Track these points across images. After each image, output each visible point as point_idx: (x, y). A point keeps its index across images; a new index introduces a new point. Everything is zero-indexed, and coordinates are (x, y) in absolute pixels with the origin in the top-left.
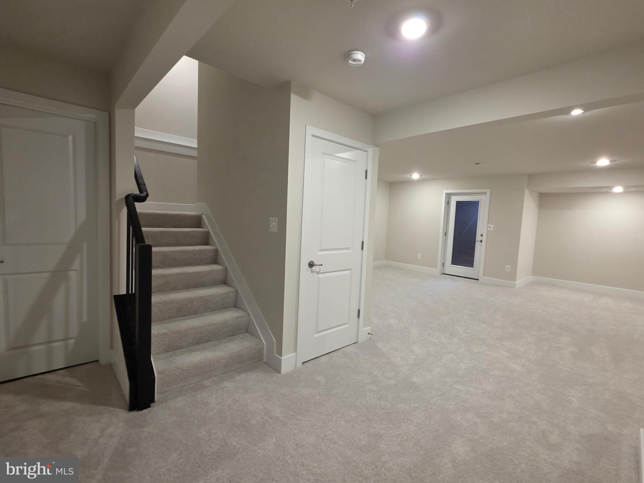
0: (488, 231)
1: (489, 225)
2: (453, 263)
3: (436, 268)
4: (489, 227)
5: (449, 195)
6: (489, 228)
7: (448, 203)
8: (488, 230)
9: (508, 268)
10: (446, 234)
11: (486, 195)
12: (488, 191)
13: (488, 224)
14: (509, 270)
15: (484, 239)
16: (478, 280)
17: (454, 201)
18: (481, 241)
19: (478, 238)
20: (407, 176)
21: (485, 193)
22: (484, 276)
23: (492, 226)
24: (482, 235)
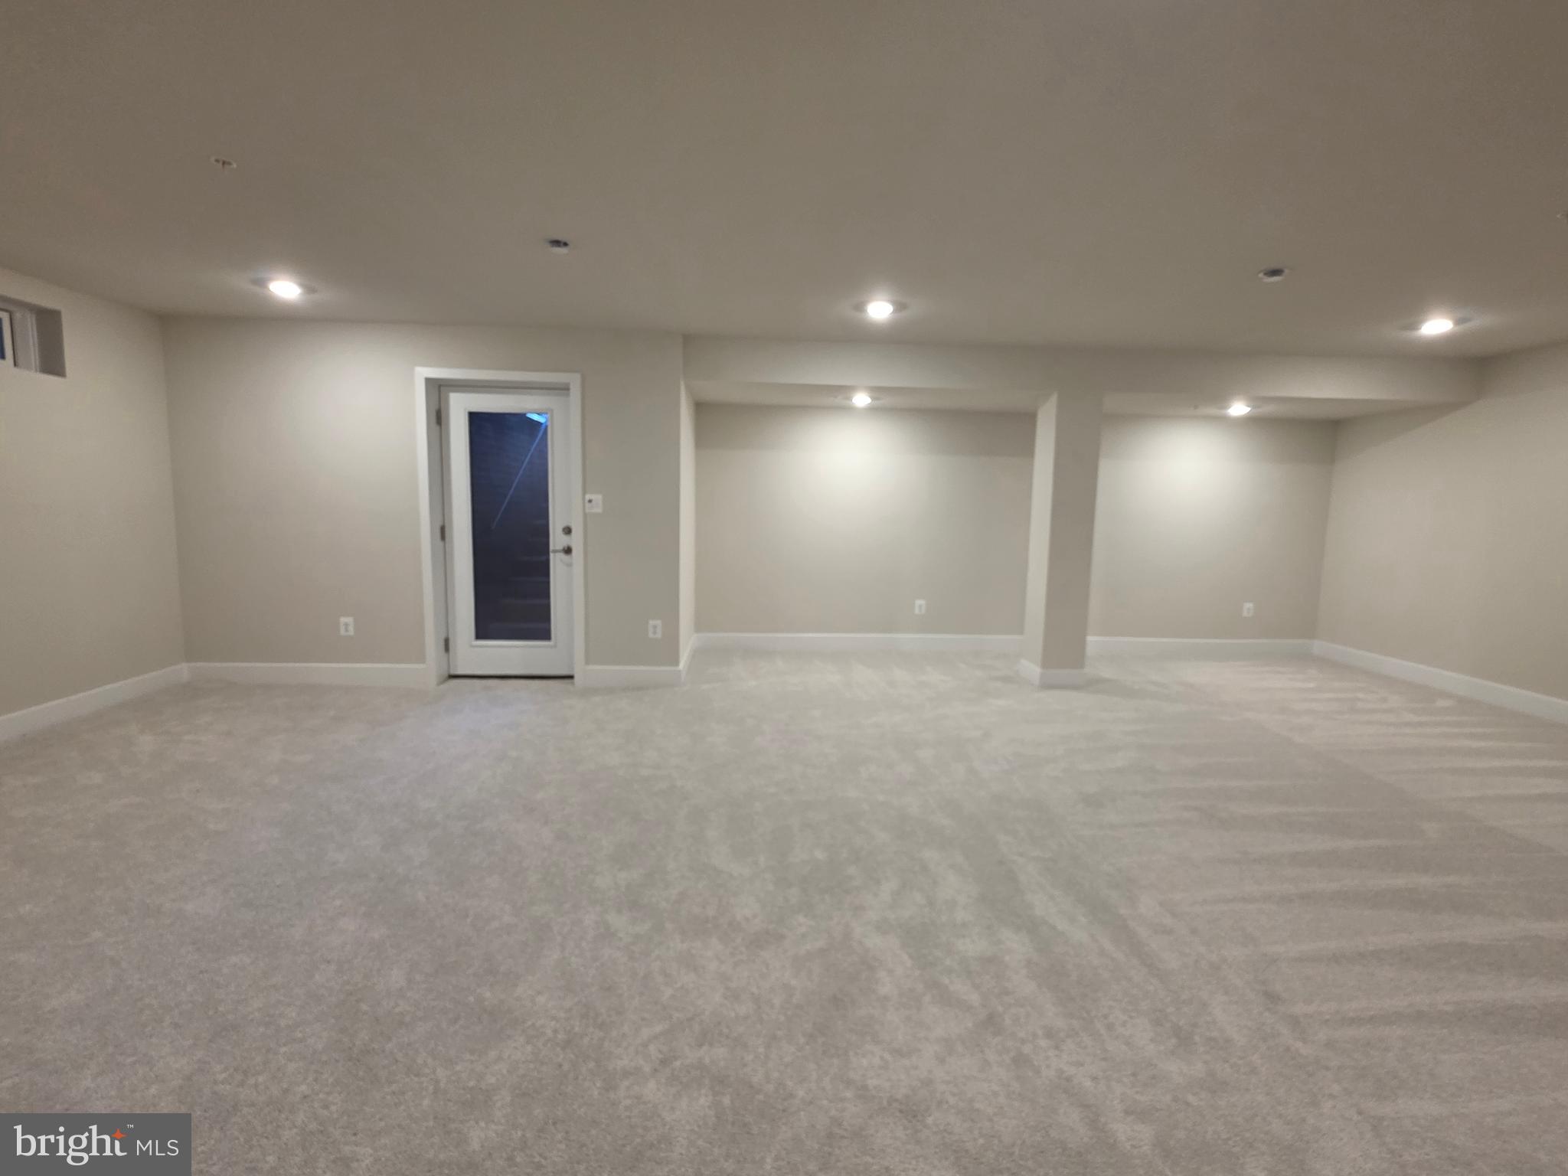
0: (585, 515)
1: (588, 497)
2: (482, 632)
3: (421, 659)
4: (590, 501)
5: (438, 390)
6: (587, 505)
7: (438, 418)
8: (587, 511)
9: (655, 627)
10: (443, 533)
11: (568, 395)
12: (574, 380)
13: (584, 492)
14: (659, 635)
15: (576, 541)
16: (571, 677)
17: (460, 406)
18: (568, 551)
19: (557, 540)
20: (238, 281)
21: (564, 389)
22: (587, 662)
23: (597, 498)
24: (568, 531)
